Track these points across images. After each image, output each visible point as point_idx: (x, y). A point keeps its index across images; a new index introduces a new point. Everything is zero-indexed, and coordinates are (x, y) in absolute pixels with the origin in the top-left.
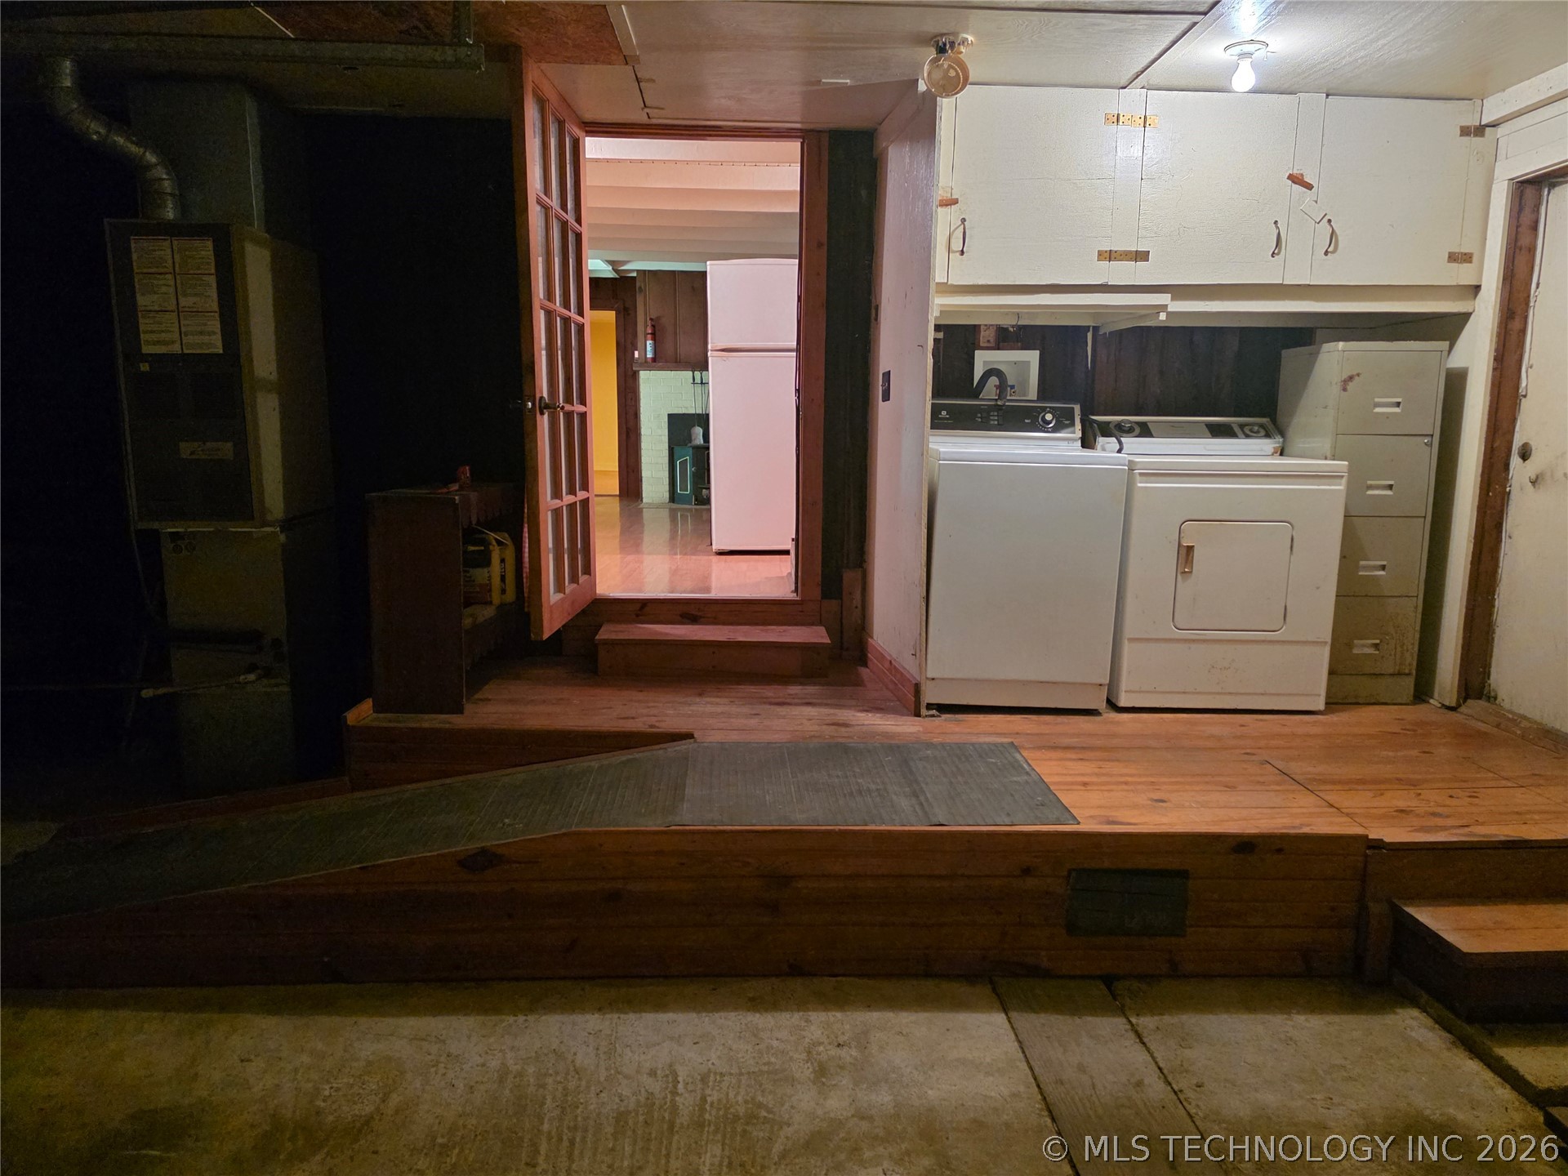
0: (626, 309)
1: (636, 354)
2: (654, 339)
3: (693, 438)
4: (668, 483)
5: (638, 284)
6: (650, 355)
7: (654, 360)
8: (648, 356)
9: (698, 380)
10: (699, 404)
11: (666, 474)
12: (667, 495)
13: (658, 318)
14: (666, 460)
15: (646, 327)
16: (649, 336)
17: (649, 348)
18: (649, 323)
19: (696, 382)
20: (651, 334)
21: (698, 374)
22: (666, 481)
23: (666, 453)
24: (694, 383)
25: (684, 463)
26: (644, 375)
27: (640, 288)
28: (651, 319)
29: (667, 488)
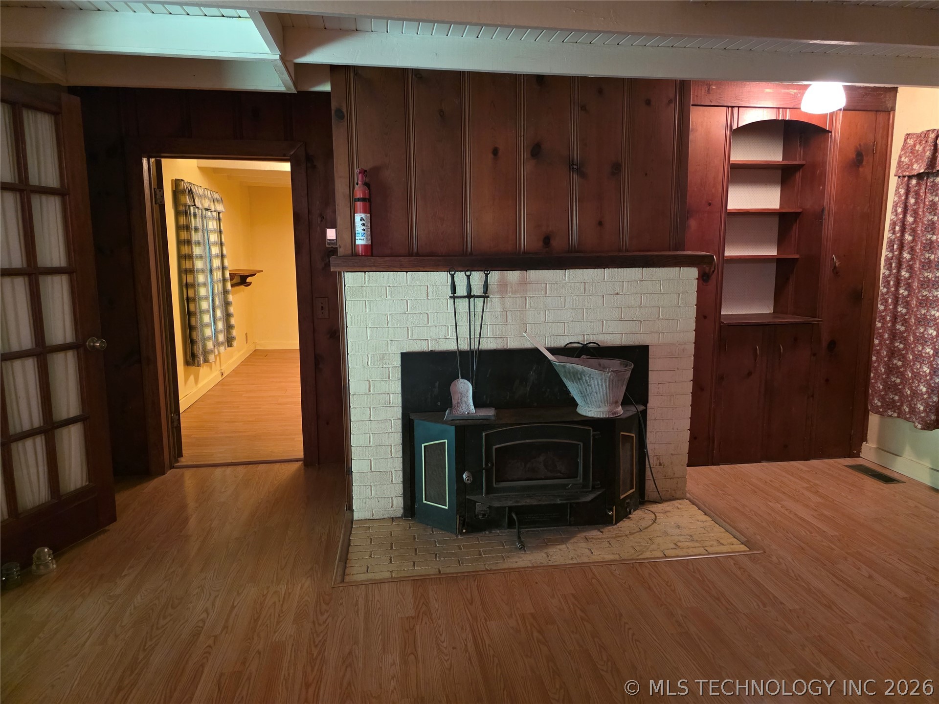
0: (309, 159)
1: (331, 234)
2: (369, 210)
3: (454, 402)
4: (401, 479)
5: (334, 105)
6: (361, 240)
7: (370, 250)
8: (358, 242)
9: (462, 290)
10: (464, 332)
11: (396, 464)
12: (399, 503)
13: (376, 170)
14: (397, 438)
15: (352, 187)
16: (359, 205)
17: (359, 228)
18: (359, 179)
19: (458, 293)
20: (363, 200)
21: (460, 277)
22: (398, 477)
23: (397, 426)
24: (454, 297)
25: (435, 452)
26: (351, 280)
27: (339, 111)
28: (364, 172)
29: (399, 489)
